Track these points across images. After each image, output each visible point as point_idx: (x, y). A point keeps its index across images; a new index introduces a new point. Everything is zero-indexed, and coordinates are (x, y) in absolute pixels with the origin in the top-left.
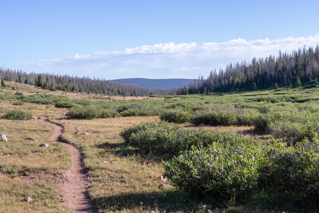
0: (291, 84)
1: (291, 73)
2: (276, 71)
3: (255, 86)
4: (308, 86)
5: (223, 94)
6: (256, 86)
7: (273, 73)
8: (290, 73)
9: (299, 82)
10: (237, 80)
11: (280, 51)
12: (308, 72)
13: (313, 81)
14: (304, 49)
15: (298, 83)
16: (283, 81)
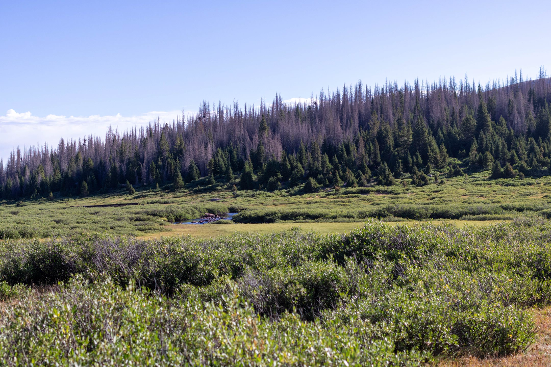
0: (157, 185)
1: (154, 166)
2: (122, 161)
3: (85, 188)
4: (200, 188)
5: (22, 203)
6: (87, 187)
7: (118, 165)
8: (152, 165)
9: (180, 180)
10: (40, 177)
11: (110, 129)
12: (188, 164)
13: (202, 180)
14: (155, 125)
15: (179, 182)
16: (140, 179)
